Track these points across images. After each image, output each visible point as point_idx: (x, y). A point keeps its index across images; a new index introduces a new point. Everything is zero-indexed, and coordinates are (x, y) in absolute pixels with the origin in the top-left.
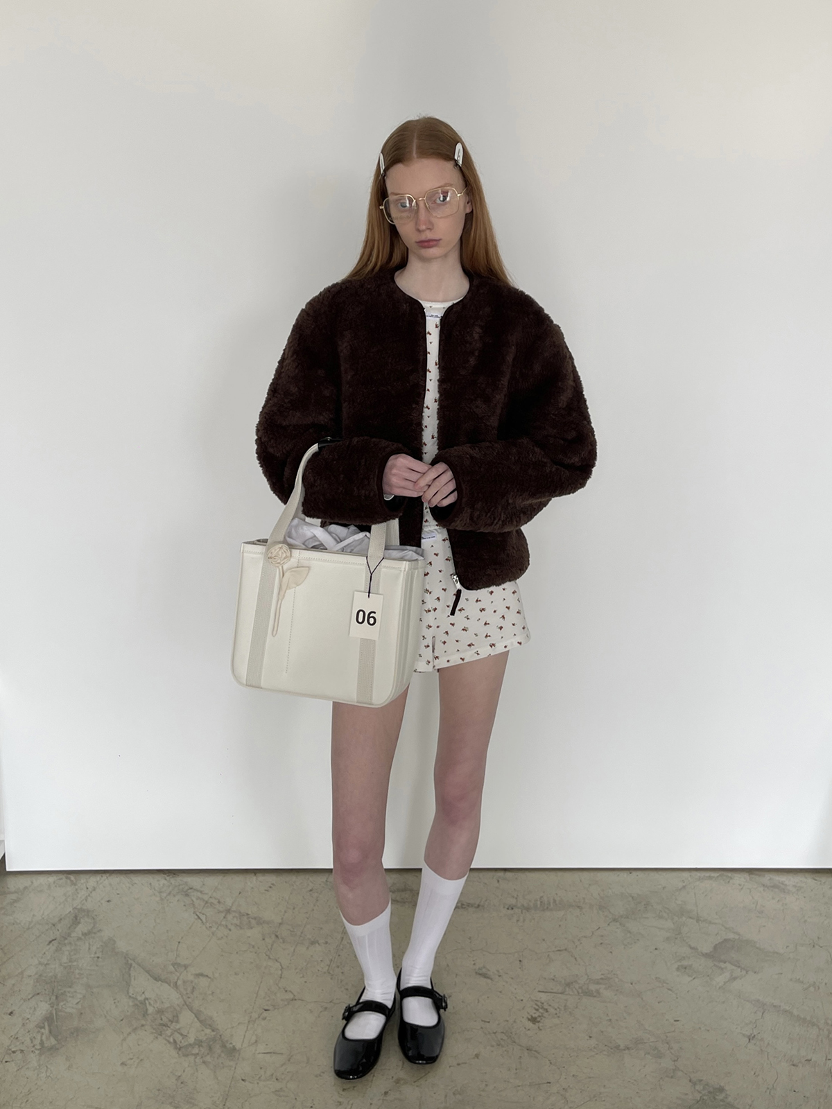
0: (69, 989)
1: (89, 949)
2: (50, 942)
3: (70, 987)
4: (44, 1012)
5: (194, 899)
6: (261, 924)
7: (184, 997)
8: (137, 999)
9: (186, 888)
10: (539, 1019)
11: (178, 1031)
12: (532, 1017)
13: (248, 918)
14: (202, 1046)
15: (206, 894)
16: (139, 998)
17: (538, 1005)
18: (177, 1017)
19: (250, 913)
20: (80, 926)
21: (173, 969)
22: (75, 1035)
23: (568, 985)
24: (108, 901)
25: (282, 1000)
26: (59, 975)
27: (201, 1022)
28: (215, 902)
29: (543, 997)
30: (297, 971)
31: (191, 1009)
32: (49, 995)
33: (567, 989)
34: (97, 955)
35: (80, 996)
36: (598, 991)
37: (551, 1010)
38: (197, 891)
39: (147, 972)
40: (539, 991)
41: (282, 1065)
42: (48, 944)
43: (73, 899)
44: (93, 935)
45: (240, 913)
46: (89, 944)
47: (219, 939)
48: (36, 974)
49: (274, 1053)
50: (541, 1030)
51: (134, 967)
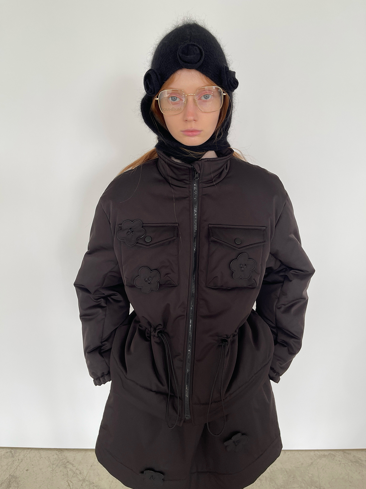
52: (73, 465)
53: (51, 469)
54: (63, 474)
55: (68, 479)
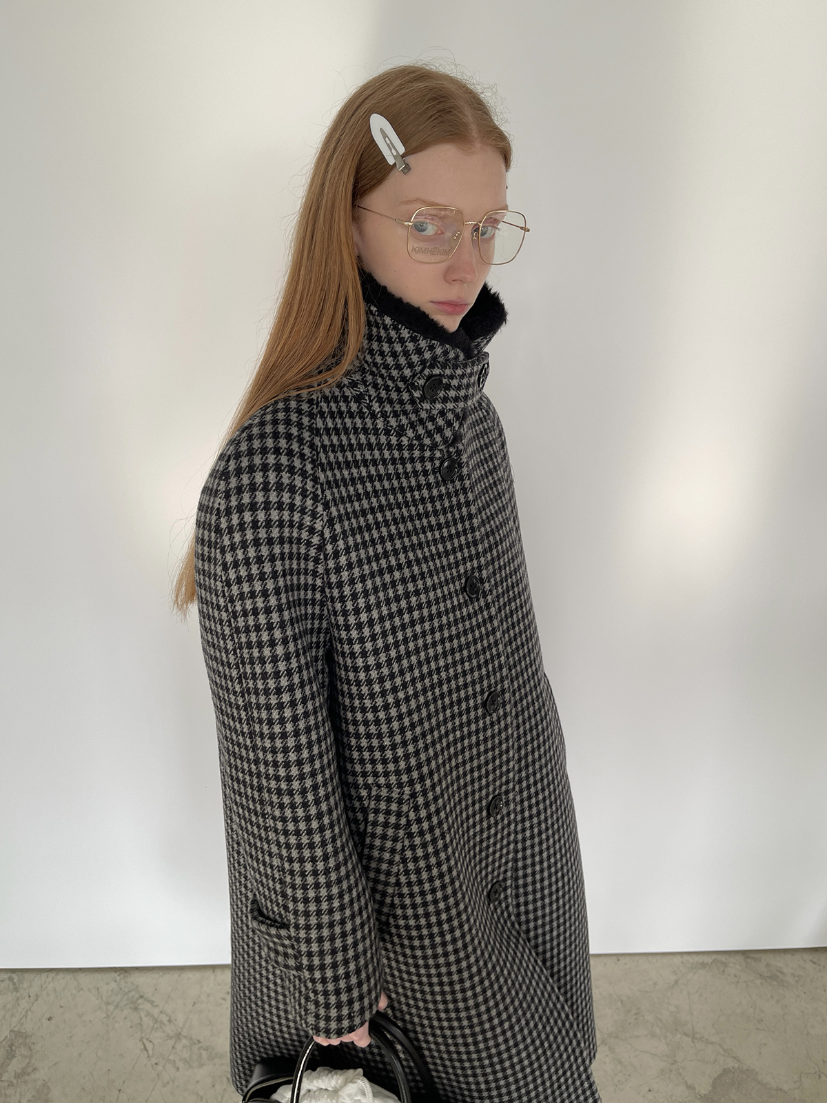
5: (143, 1015)
9: (137, 996)
15: (156, 1006)
19: (202, 1040)
20: (15, 1061)
24: (50, 1019)
28: (164, 1018)
38: (147, 1000)
43: (12, 1016)
44: (27, 1078)
45: (191, 1039)
47: (164, 1086)
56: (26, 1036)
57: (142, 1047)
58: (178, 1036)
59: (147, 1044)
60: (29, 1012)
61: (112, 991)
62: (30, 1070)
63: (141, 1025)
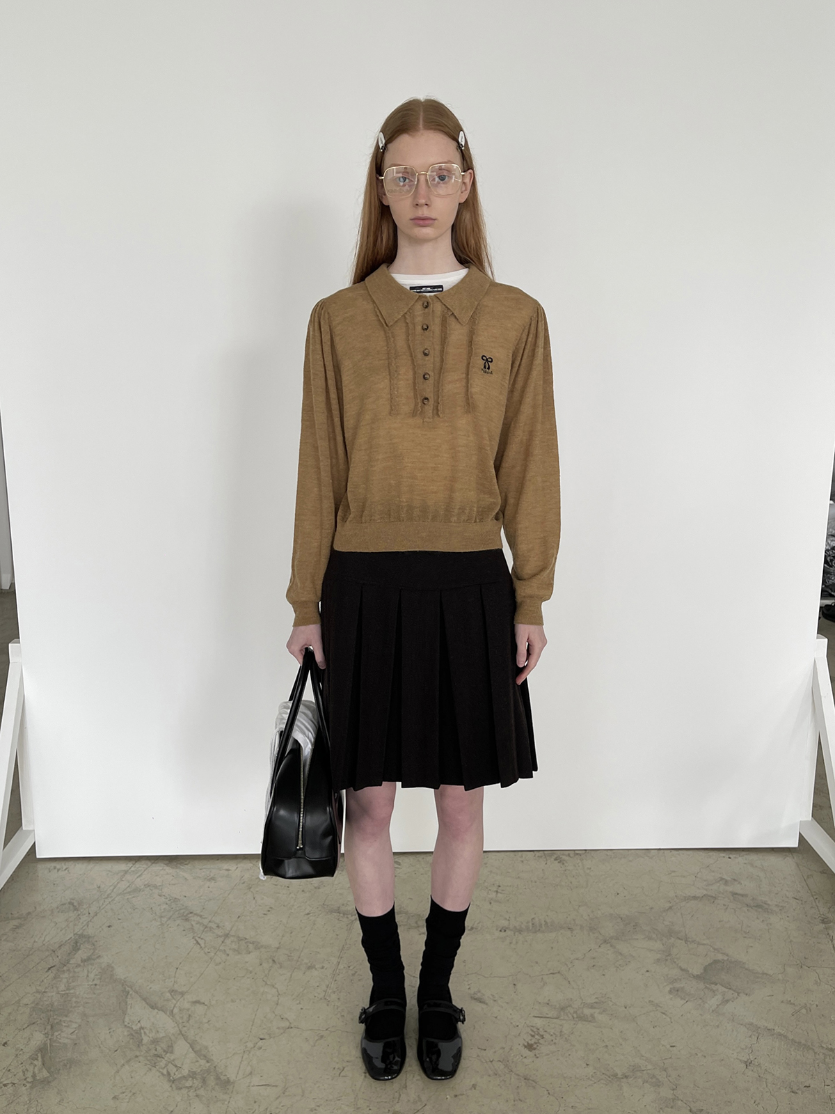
0: (65, 1019)
1: (88, 976)
2: (49, 969)
3: (66, 1016)
4: (38, 1043)
5: (193, 923)
6: (259, 949)
7: (180, 1026)
8: (132, 1028)
9: (187, 912)
10: (535, 1046)
11: (172, 1062)
12: (528, 1043)
13: (246, 943)
14: (195, 1078)
15: (205, 918)
16: (134, 1028)
17: (534, 1032)
18: (172, 1047)
19: (248, 937)
20: (80, 952)
21: (170, 997)
22: (68, 1066)
23: (563, 1009)
24: (109, 927)
25: (278, 1028)
26: (56, 1004)
27: (195, 1052)
28: (214, 926)
29: (539, 1023)
30: (294, 997)
31: (186, 1039)
32: (44, 1024)
33: (562, 1013)
34: (94, 983)
35: (75, 1025)
36: (592, 1015)
37: (547, 1036)
38: (195, 914)
39: (144, 1000)
40: (536, 1017)
41: (277, 1098)
42: (47, 972)
43: (75, 925)
44: (92, 961)
45: (239, 937)
46: (88, 971)
47: (217, 965)
48: (32, 1003)
49: (268, 1085)
50: (537, 1057)
51: (131, 994)
52: (201, 916)
53: (160, 924)
54: (183, 929)
55: (196, 935)
56: (89, 937)
57: (195, 942)
58: (227, 936)
59: (199, 941)
60: (90, 923)
61: (164, 909)
62: (93, 957)
63: (193, 929)
